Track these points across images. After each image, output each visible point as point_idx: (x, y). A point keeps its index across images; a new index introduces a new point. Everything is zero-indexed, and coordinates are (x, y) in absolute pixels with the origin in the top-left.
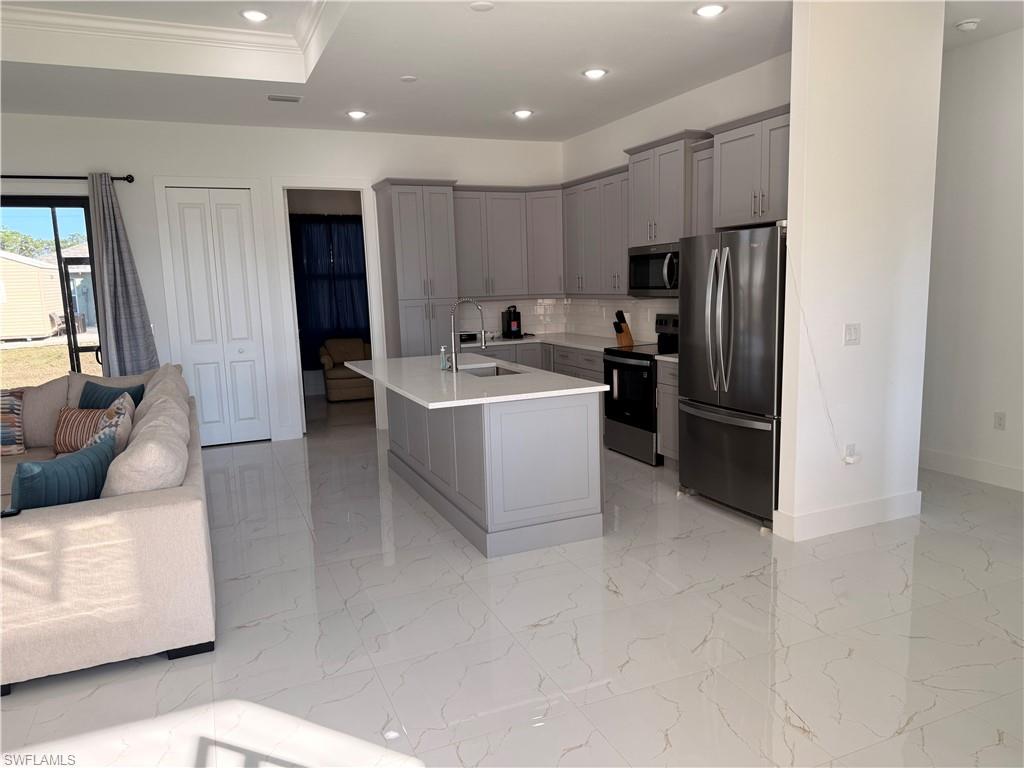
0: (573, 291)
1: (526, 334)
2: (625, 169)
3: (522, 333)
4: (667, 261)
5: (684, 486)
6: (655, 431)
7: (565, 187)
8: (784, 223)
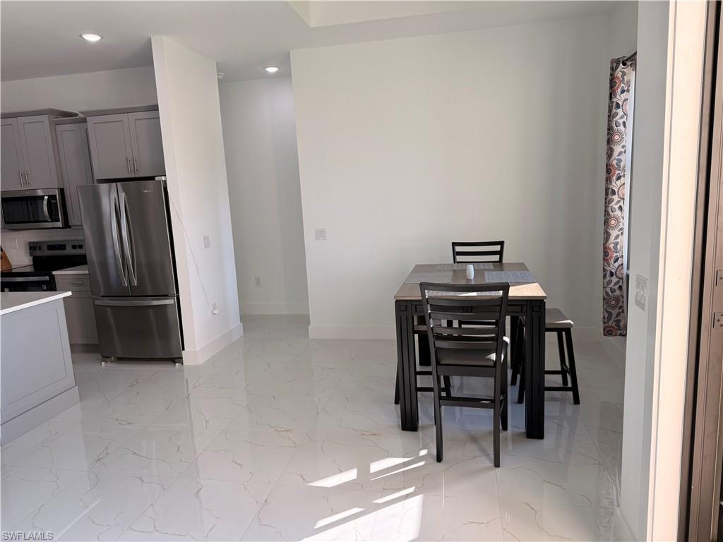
4: (45, 203)
8: (163, 178)
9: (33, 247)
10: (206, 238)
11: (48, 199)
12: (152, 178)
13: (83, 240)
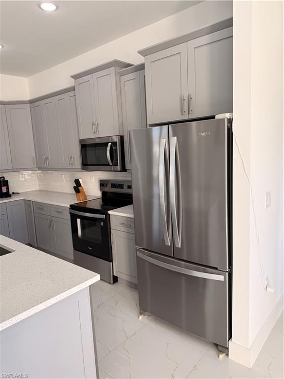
0: (43, 165)
1: (13, 193)
2: (73, 89)
3: (11, 193)
4: (109, 148)
5: (143, 308)
6: (111, 261)
7: (31, 102)
8: (227, 115)
9: (103, 184)
10: (268, 195)
11: (111, 145)
12: (213, 117)
13: (131, 181)
